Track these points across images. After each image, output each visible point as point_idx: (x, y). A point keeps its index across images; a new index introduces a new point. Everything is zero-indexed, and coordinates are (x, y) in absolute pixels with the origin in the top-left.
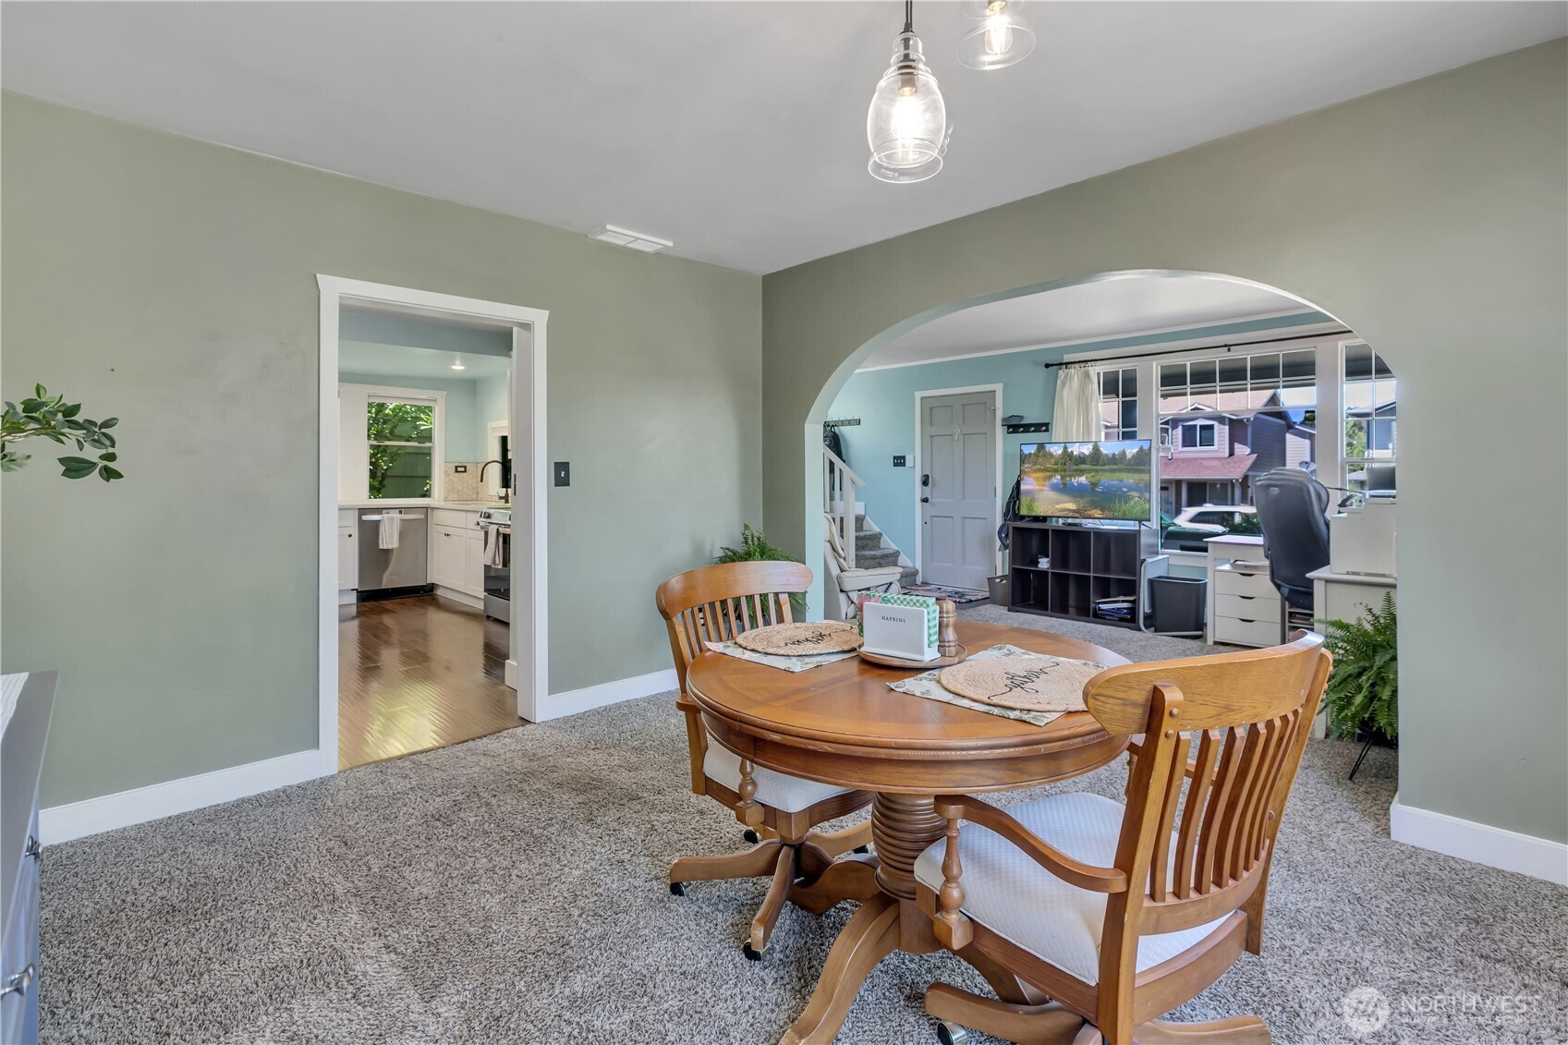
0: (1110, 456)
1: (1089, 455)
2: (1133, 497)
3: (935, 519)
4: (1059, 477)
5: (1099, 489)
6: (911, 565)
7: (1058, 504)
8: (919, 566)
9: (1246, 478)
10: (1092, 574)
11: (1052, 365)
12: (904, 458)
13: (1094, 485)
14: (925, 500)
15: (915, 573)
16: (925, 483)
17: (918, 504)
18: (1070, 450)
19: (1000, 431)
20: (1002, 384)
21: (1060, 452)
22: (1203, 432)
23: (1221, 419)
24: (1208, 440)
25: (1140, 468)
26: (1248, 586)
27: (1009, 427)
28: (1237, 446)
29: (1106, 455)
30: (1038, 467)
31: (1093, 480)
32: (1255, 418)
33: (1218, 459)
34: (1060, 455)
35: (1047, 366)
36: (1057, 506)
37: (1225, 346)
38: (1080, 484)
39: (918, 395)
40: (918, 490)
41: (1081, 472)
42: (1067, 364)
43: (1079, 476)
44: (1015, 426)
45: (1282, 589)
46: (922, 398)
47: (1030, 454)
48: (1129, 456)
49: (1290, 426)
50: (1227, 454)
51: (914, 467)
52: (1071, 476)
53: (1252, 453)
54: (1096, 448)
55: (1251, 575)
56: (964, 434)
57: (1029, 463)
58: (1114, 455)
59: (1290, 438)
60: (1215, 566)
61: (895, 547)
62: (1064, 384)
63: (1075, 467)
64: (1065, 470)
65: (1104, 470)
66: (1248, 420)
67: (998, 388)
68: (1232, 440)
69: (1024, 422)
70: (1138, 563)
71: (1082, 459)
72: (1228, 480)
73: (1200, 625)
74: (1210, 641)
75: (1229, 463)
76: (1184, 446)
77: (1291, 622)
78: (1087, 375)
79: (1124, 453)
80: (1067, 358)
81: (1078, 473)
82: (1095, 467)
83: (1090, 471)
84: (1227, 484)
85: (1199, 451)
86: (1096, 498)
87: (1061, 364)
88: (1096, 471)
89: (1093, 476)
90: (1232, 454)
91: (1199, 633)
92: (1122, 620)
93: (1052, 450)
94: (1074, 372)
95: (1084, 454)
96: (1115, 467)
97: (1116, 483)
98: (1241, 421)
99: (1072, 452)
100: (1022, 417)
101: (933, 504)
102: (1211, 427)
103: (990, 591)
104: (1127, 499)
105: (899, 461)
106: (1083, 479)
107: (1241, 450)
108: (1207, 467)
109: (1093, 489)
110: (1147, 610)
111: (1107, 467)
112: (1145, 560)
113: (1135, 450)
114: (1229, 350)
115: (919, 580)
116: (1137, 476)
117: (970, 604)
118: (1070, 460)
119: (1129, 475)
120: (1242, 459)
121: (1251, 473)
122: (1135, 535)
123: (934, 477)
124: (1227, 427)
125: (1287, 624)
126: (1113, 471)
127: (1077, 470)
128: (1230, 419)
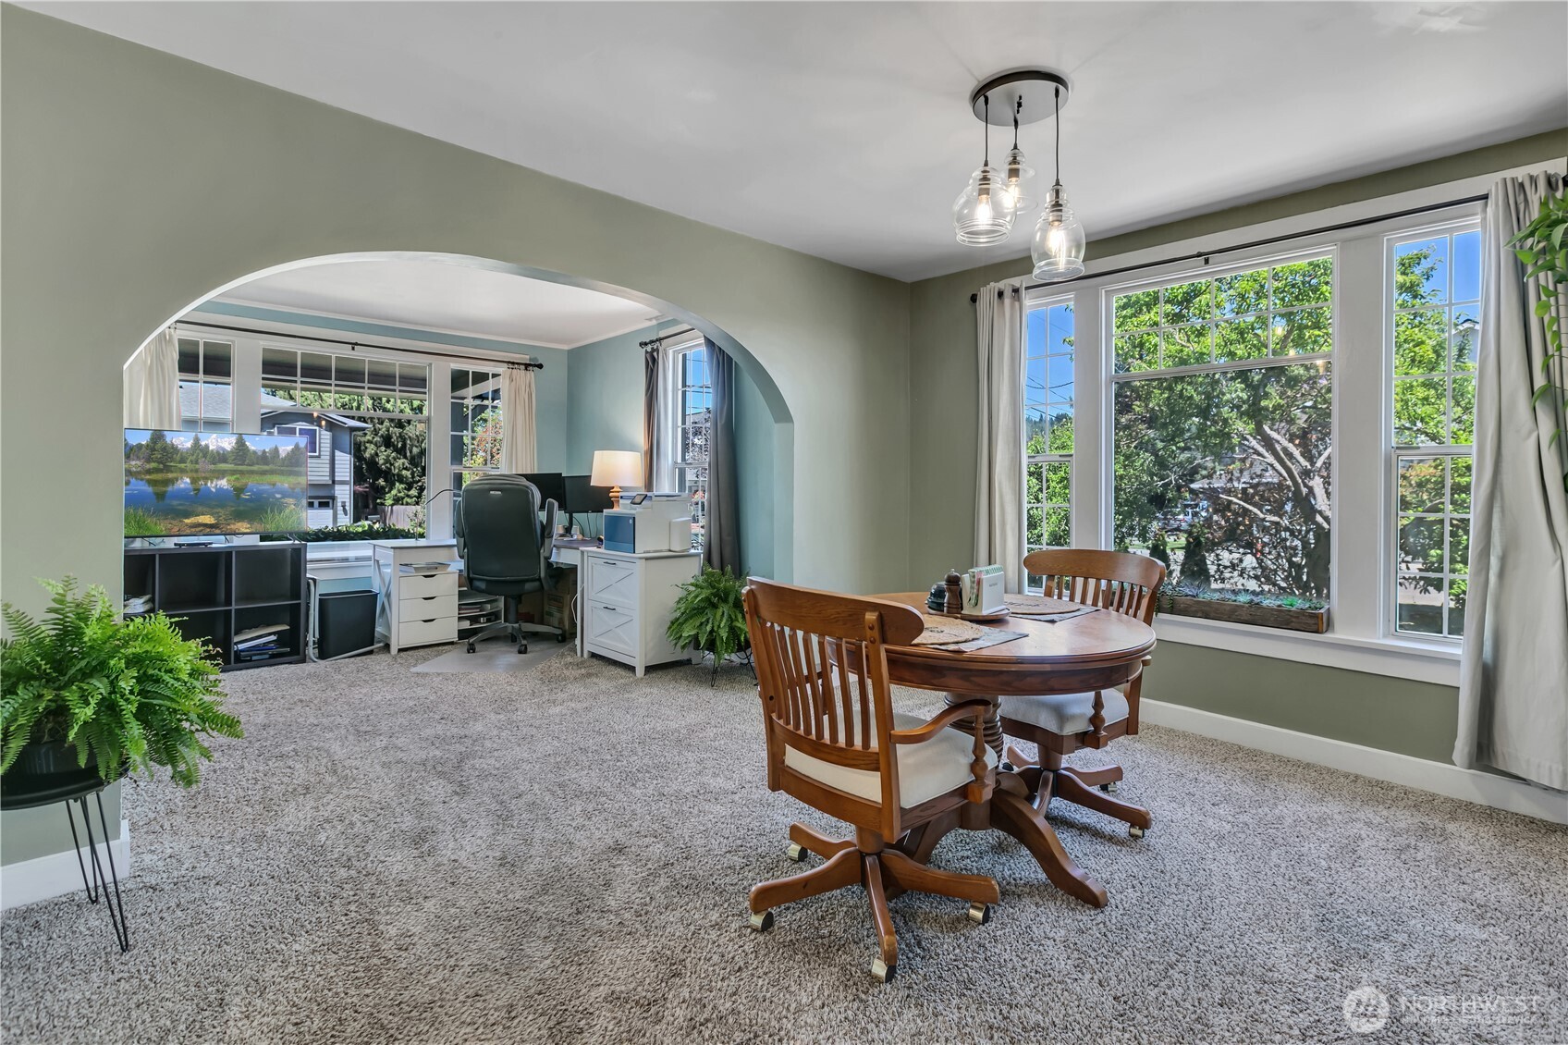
0: (260, 453)
1: (232, 452)
2: (288, 505)
4: (188, 480)
5: (245, 496)
7: (187, 517)
10: (234, 607)
13: (239, 490)
18: (203, 443)
21: (189, 445)
25: (296, 469)
29: (255, 452)
30: (153, 465)
31: (238, 485)
34: (188, 449)
36: (186, 521)
37: (351, 343)
38: (220, 490)
41: (221, 474)
43: (218, 478)
47: (140, 446)
48: (283, 454)
52: (206, 479)
54: (241, 443)
55: (433, 576)
57: (138, 458)
58: (264, 452)
63: (212, 467)
64: (197, 471)
65: (252, 472)
71: (221, 457)
79: (276, 450)
81: (216, 475)
82: (240, 468)
83: (233, 472)
86: (242, 508)
88: (242, 473)
89: (238, 479)
91: (379, 646)
93: (176, 442)
95: (224, 449)
96: (266, 468)
97: (267, 487)
99: (207, 446)
104: (281, 507)
106: (223, 483)
109: (238, 496)
110: (318, 635)
111: (255, 468)
113: (290, 448)
116: (292, 479)
118: (205, 456)
119: (283, 478)
126: (264, 473)
127: (213, 471)
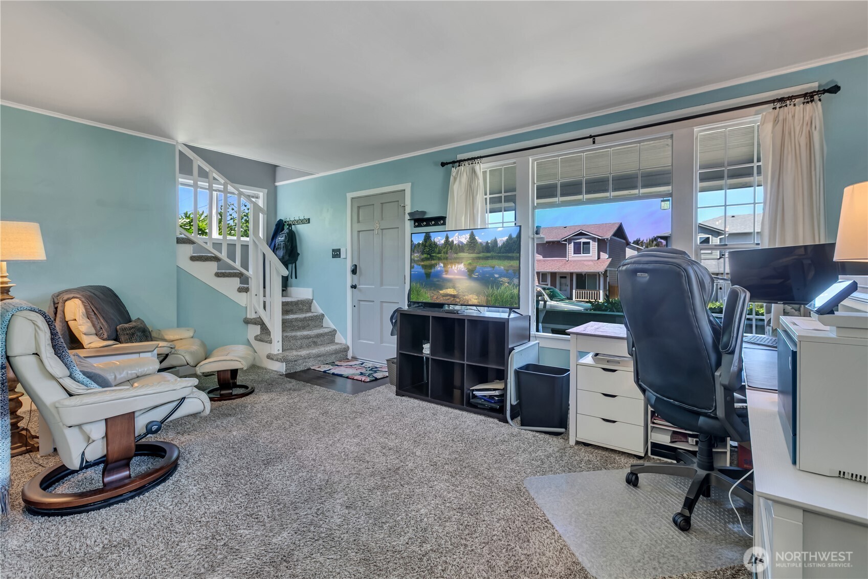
0: (484, 244)
1: (467, 244)
3: (361, 303)
6: (344, 342)
8: (349, 344)
9: (606, 271)
10: (466, 362)
11: (447, 164)
12: (339, 250)
14: (354, 287)
15: (346, 349)
16: (354, 271)
17: (349, 290)
18: (450, 240)
19: (408, 225)
20: (410, 183)
21: (443, 242)
22: (584, 246)
23: (594, 239)
24: (587, 251)
25: (510, 255)
26: (610, 382)
27: (416, 220)
28: (601, 253)
29: (481, 243)
30: (425, 256)
32: (611, 238)
33: (592, 261)
34: (442, 244)
35: (443, 164)
37: (590, 137)
39: (350, 196)
40: (349, 279)
42: (460, 161)
44: (420, 220)
45: (647, 393)
46: (352, 198)
47: (419, 244)
48: (500, 244)
49: (628, 244)
50: (597, 259)
51: (346, 258)
53: (609, 257)
54: (472, 236)
55: (614, 371)
56: (382, 229)
57: (417, 252)
58: (487, 243)
59: (627, 250)
60: (577, 360)
61: (333, 327)
62: (455, 179)
63: (455, 255)
64: (447, 258)
66: (607, 239)
67: (407, 187)
68: (600, 250)
69: (427, 216)
70: (506, 352)
71: (460, 248)
72: (596, 272)
73: (563, 422)
74: (572, 442)
75: (597, 263)
76: (574, 254)
77: (654, 423)
78: (474, 171)
79: (495, 241)
80: (460, 157)
82: (472, 255)
84: (596, 275)
85: (582, 256)
87: (454, 162)
90: (599, 258)
91: (562, 430)
92: (492, 410)
94: (465, 169)
95: (462, 243)
96: (489, 254)
98: (604, 240)
99: (453, 241)
100: (424, 213)
101: (360, 290)
102: (589, 243)
103: (389, 371)
105: (336, 254)
107: (604, 256)
108: (586, 266)
110: (514, 403)
112: (513, 349)
113: (505, 239)
114: (594, 142)
115: (350, 355)
117: (374, 383)
118: (451, 249)
120: (604, 262)
121: (608, 269)
122: (504, 323)
123: (362, 267)
124: (596, 243)
125: (650, 425)
128: (598, 238)
